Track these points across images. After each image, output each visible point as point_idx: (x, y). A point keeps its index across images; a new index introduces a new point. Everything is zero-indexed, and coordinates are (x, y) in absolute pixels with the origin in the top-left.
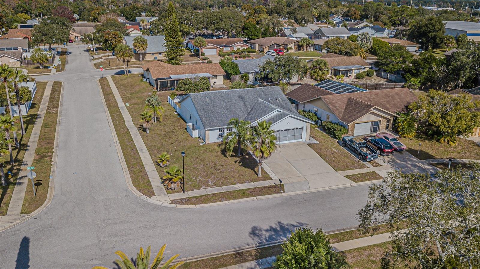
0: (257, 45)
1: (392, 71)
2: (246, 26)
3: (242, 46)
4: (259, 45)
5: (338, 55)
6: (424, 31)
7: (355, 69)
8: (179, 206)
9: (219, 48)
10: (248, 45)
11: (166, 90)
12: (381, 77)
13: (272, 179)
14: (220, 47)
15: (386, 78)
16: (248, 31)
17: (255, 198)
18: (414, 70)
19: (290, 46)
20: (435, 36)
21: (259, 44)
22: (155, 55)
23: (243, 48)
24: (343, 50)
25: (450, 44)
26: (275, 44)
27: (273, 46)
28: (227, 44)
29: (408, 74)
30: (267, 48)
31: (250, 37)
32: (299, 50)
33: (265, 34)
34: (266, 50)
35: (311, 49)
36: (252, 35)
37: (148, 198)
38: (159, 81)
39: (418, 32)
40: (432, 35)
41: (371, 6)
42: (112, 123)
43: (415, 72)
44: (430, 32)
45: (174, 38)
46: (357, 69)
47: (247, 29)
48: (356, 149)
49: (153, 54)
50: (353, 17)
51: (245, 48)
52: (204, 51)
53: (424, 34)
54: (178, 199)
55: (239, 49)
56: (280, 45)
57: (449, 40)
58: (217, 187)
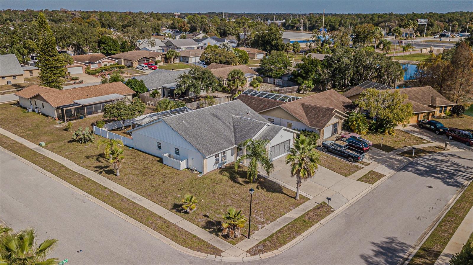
0: (123, 60)
1: (277, 76)
2: (103, 40)
3: (109, 62)
4: (125, 60)
5: (224, 65)
6: (267, 40)
7: (249, 78)
8: (264, 256)
9: (85, 65)
10: (115, 61)
11: (75, 119)
12: (267, 83)
13: (310, 199)
14: (87, 65)
15: (273, 83)
16: (105, 45)
17: (318, 223)
18: (304, 73)
19: (157, 59)
20: (277, 43)
21: (125, 58)
22: (7, 79)
23: (110, 63)
24: (224, 60)
25: (290, 50)
26: (144, 57)
27: (143, 60)
28: (90, 60)
29: (299, 78)
30: (137, 63)
31: (109, 52)
32: (166, 62)
33: (124, 48)
34: (136, 65)
35: (178, 61)
36: (111, 50)
37: (218, 257)
38: (65, 109)
39: (262, 41)
40: (274, 43)
41: (197, 18)
42: (45, 171)
43: (304, 75)
44: (273, 40)
45: (52, 56)
46: (250, 77)
47: (104, 43)
48: (344, 153)
49: (3, 78)
50: (184, 29)
51: (112, 63)
52: (69, 70)
53: (268, 42)
54: (252, 248)
55: (106, 65)
56: (149, 59)
57: (288, 46)
58: (272, 223)
